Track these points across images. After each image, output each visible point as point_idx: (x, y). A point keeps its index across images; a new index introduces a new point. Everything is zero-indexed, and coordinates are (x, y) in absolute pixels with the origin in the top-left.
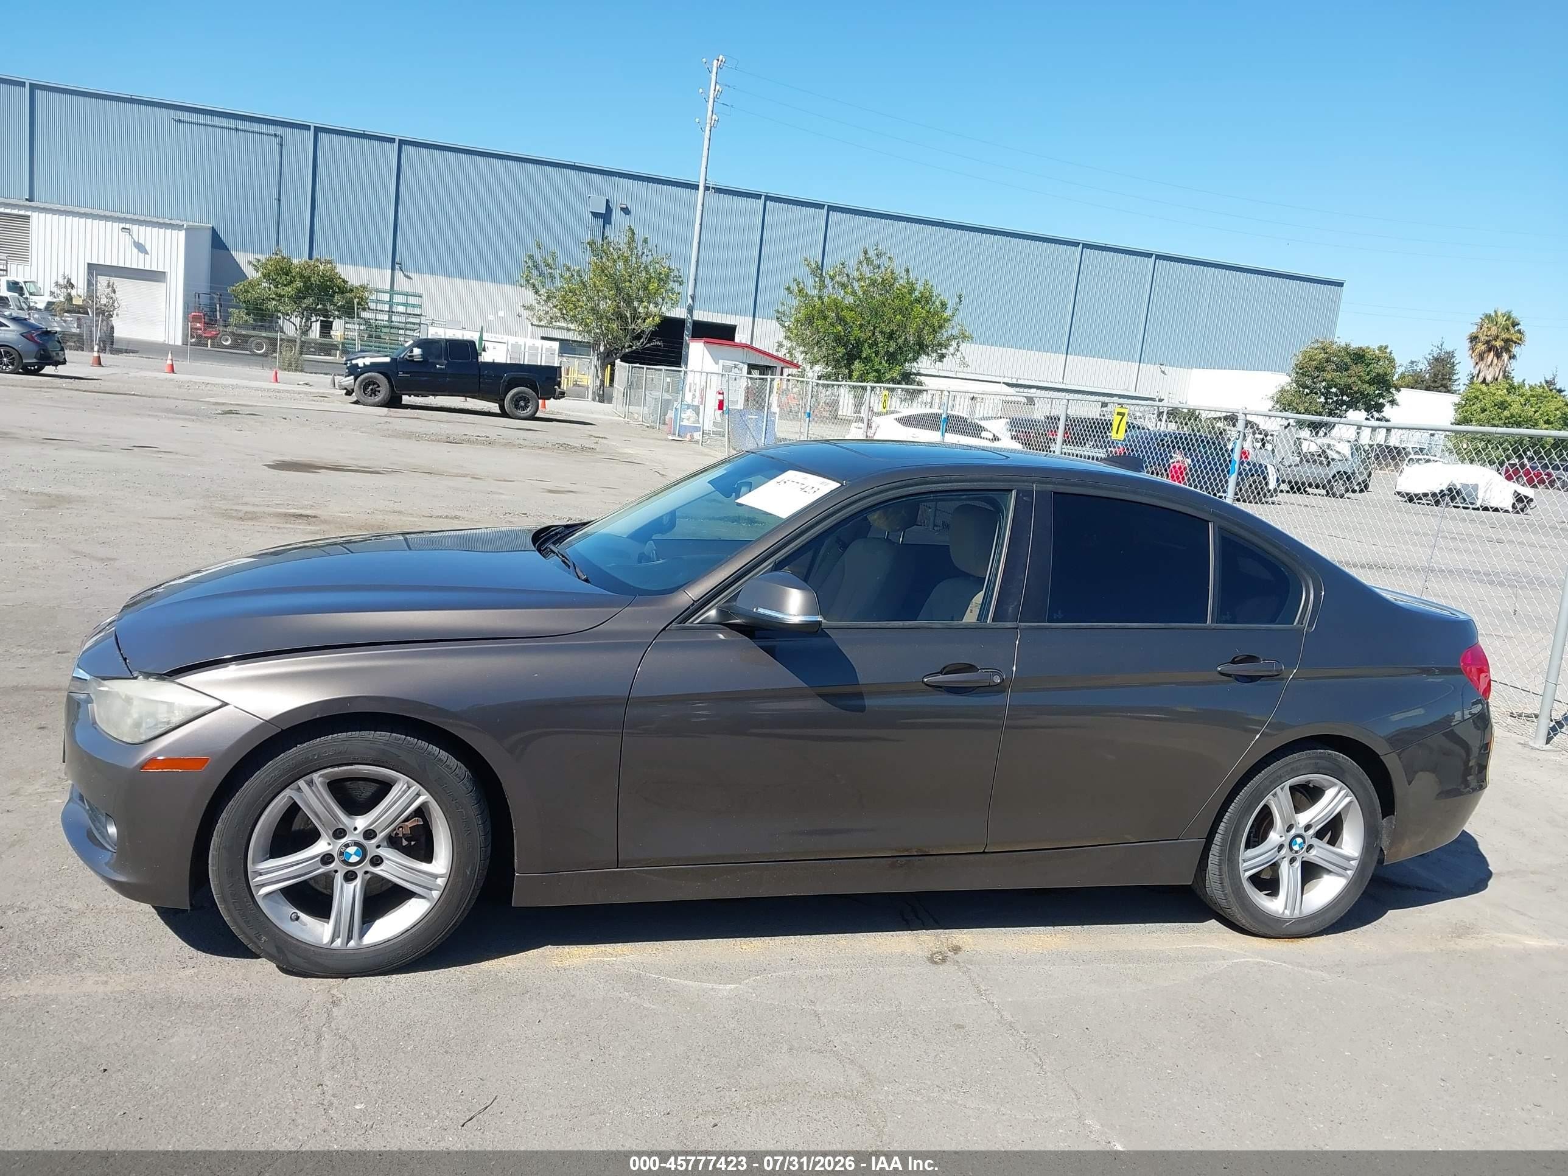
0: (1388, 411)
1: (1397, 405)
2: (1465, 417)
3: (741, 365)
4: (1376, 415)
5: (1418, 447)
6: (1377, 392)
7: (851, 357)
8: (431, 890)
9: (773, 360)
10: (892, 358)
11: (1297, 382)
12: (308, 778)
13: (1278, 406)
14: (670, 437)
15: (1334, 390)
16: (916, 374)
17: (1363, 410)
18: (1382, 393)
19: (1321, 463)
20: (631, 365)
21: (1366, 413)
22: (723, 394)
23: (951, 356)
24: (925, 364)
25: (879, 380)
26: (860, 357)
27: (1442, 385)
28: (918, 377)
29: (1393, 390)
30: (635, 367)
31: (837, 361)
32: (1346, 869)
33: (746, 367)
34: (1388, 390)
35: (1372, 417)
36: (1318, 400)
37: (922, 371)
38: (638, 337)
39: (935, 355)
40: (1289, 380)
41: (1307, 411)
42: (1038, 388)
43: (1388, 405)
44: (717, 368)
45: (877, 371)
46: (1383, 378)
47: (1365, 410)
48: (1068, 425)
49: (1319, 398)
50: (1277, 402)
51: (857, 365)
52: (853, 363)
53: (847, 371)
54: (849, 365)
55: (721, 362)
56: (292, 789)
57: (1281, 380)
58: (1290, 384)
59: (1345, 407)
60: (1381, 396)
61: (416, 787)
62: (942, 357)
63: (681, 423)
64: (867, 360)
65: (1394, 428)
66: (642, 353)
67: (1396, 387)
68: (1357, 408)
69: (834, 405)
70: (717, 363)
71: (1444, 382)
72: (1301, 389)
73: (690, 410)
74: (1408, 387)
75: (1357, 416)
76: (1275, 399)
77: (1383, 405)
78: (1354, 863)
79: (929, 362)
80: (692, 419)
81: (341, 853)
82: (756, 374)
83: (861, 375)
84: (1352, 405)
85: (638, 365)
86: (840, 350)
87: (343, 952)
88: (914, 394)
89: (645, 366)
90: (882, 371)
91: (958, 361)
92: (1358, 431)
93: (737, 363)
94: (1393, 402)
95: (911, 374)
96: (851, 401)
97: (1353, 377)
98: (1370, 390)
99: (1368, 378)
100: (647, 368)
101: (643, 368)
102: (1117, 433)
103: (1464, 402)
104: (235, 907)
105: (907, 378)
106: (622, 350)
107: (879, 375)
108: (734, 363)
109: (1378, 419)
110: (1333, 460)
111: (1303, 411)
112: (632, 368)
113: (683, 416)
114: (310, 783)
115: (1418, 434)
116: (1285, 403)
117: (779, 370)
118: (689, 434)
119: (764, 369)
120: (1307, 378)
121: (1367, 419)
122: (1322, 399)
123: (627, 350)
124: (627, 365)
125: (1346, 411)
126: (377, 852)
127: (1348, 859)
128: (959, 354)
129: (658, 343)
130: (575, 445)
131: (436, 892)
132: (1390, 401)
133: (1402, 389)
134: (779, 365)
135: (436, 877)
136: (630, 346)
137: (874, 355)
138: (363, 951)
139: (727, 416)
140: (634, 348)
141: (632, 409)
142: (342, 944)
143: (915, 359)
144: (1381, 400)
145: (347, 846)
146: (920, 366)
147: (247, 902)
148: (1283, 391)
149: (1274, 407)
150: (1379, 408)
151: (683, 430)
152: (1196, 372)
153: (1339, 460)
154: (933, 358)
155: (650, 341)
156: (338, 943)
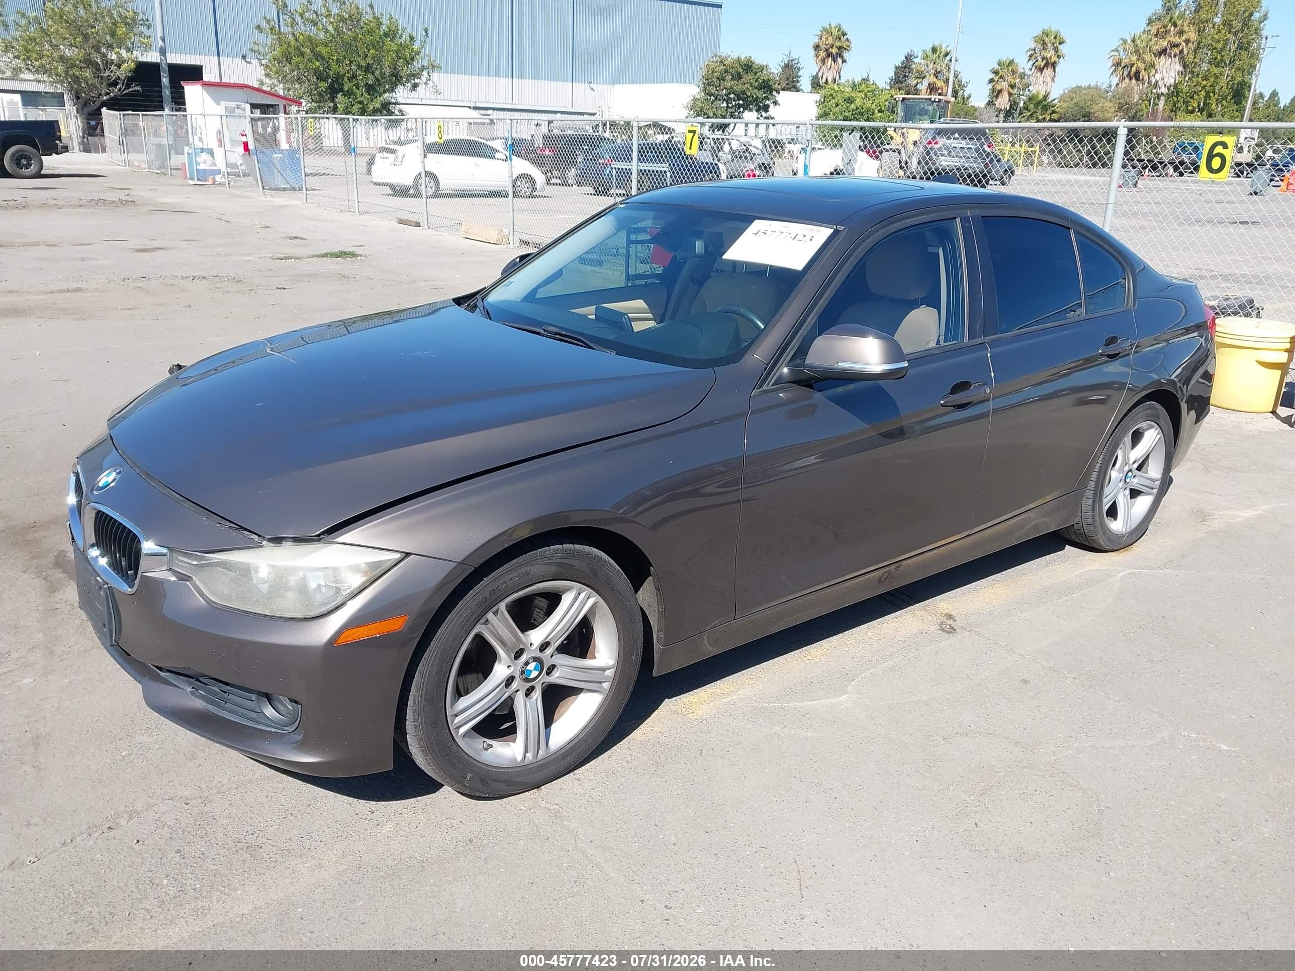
0: (773, 111)
1: (779, 105)
2: (825, 111)
3: (243, 105)
4: (764, 114)
5: (790, 138)
6: (764, 95)
7: (334, 90)
8: (601, 683)
9: (276, 98)
10: (370, 89)
11: (705, 91)
12: (494, 609)
13: (692, 112)
14: (191, 182)
15: (732, 96)
16: (395, 104)
17: (754, 111)
18: (767, 96)
19: (746, 158)
20: (121, 112)
21: (757, 113)
22: (246, 135)
23: (424, 85)
24: (402, 93)
25: (363, 112)
26: (342, 90)
27: (792, 87)
28: (397, 106)
29: (774, 93)
30: (128, 115)
31: (320, 95)
32: (1152, 489)
33: (248, 106)
34: (771, 93)
35: (761, 116)
36: (722, 106)
37: (401, 100)
38: (114, 84)
39: (409, 84)
40: (697, 89)
41: (715, 116)
42: (494, 109)
43: (772, 106)
44: (220, 109)
45: (360, 103)
46: (767, 84)
47: (756, 111)
48: (640, 145)
49: (723, 103)
50: (691, 109)
51: (340, 97)
52: (337, 97)
53: (332, 104)
54: (332, 99)
55: (222, 103)
56: (481, 624)
57: (692, 91)
58: (699, 93)
59: (741, 109)
60: (766, 98)
61: (587, 591)
62: (415, 86)
63: (198, 167)
64: (349, 94)
65: (777, 124)
66: (123, 100)
67: (776, 91)
68: (751, 110)
69: (318, 137)
70: (218, 104)
71: (794, 84)
72: (709, 97)
73: (204, 154)
74: (783, 89)
75: (750, 116)
76: (689, 106)
77: (768, 106)
78: (1158, 483)
79: (405, 91)
80: (209, 162)
81: (523, 672)
82: (257, 114)
83: (347, 107)
84: (746, 107)
85: (130, 112)
86: (322, 85)
87: (535, 765)
88: (396, 123)
89: (140, 113)
90: (365, 103)
91: (431, 89)
92: (746, 128)
93: (239, 103)
94: (775, 103)
95: (390, 103)
96: (340, 132)
97: (746, 84)
98: (760, 94)
99: (756, 84)
100: (143, 115)
101: (139, 115)
102: (690, 148)
103: (823, 100)
104: (441, 755)
105: (386, 108)
106: (99, 97)
107: (363, 107)
108: (236, 103)
109: (766, 118)
110: (754, 154)
111: (712, 115)
112: (124, 115)
113: (199, 160)
114: (496, 613)
115: (788, 128)
116: (698, 110)
117: (282, 108)
118: (210, 178)
119: (265, 108)
120: (712, 87)
121: (758, 118)
122: (725, 105)
123: (105, 98)
124: (117, 113)
125: (743, 112)
126: (552, 662)
127: (1153, 480)
128: (430, 83)
129: (136, 88)
130: (114, 199)
131: (606, 683)
132: (774, 102)
133: (781, 92)
134: (281, 103)
135: (604, 670)
136: (107, 94)
137: (354, 87)
138: (552, 758)
139: (255, 157)
140: (112, 94)
141: (133, 156)
142: (533, 757)
143: (392, 90)
144: (767, 102)
145: (527, 663)
146: (398, 95)
147: (451, 746)
148: (695, 100)
149: (689, 113)
150: (766, 108)
151: (203, 175)
152: (618, 87)
153: (758, 155)
154: (409, 88)
155: (128, 86)
156: (529, 755)
